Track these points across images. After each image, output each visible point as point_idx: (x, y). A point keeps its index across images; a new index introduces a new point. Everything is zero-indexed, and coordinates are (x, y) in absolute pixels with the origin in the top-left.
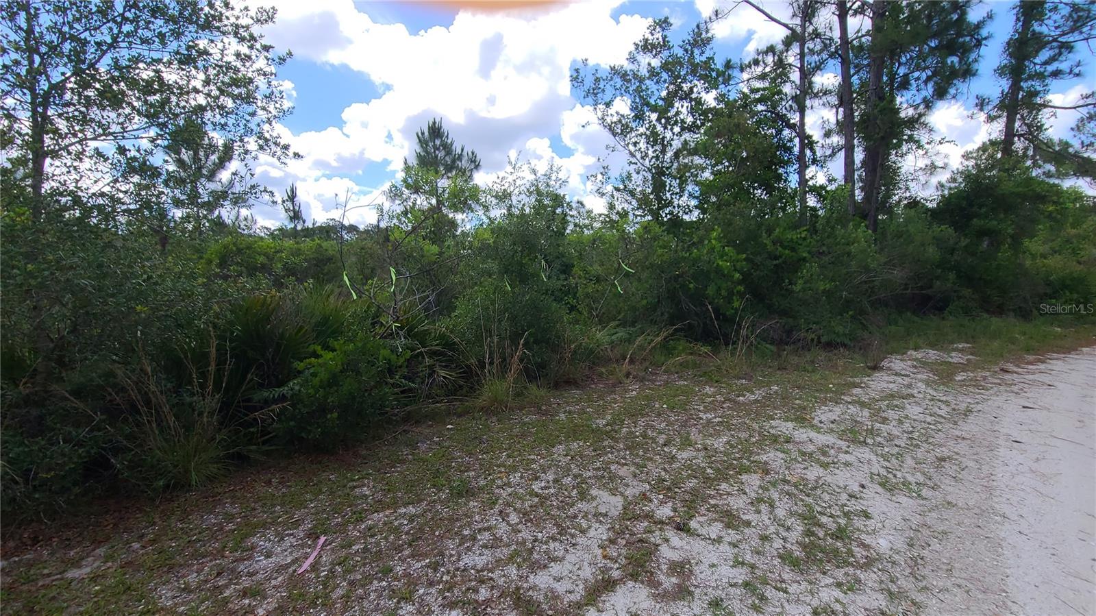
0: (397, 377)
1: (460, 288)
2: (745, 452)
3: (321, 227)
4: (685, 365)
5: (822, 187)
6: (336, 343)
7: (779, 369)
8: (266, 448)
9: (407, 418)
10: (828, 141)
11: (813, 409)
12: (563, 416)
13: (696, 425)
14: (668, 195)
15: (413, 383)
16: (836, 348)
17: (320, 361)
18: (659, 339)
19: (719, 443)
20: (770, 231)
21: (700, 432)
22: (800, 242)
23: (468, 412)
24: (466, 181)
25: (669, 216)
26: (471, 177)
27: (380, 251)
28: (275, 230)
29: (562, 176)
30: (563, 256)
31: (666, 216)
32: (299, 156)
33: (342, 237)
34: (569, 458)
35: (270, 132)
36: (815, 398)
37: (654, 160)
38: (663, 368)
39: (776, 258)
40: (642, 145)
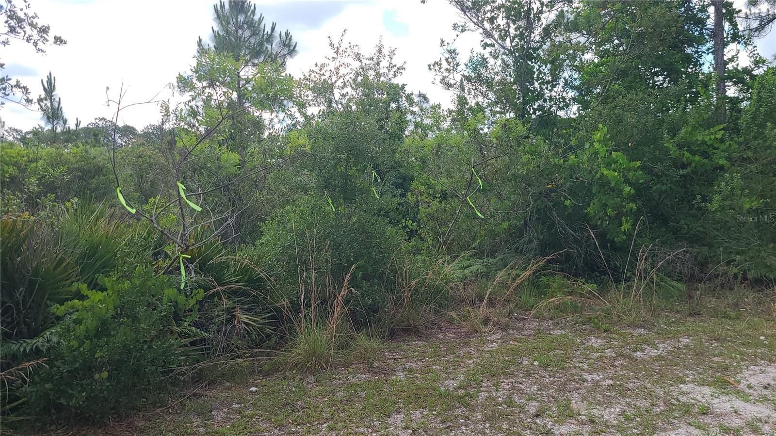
0: (186, 324)
1: (268, 208)
2: (646, 427)
3: (87, 130)
4: (561, 308)
5: (746, 71)
6: (106, 279)
7: (690, 315)
8: (12, 418)
9: (198, 378)
10: (754, 10)
11: (738, 370)
12: (401, 376)
13: (578, 389)
14: (536, 85)
15: (207, 331)
16: (768, 286)
17: (86, 303)
18: (527, 273)
19: (611, 414)
20: (674, 131)
21: (584, 399)
22: (716, 145)
23: (277, 370)
24: (276, 70)
25: (538, 113)
26: (283, 64)
27: (162, 160)
28: (28, 133)
29: (397, 61)
30: (401, 166)
31: (534, 113)
32: (61, 41)
33: (115, 141)
34: (410, 431)
35: (25, 10)
36: (741, 354)
37: (517, 40)
38: (533, 312)
39: (684, 166)
40: (501, 21)
